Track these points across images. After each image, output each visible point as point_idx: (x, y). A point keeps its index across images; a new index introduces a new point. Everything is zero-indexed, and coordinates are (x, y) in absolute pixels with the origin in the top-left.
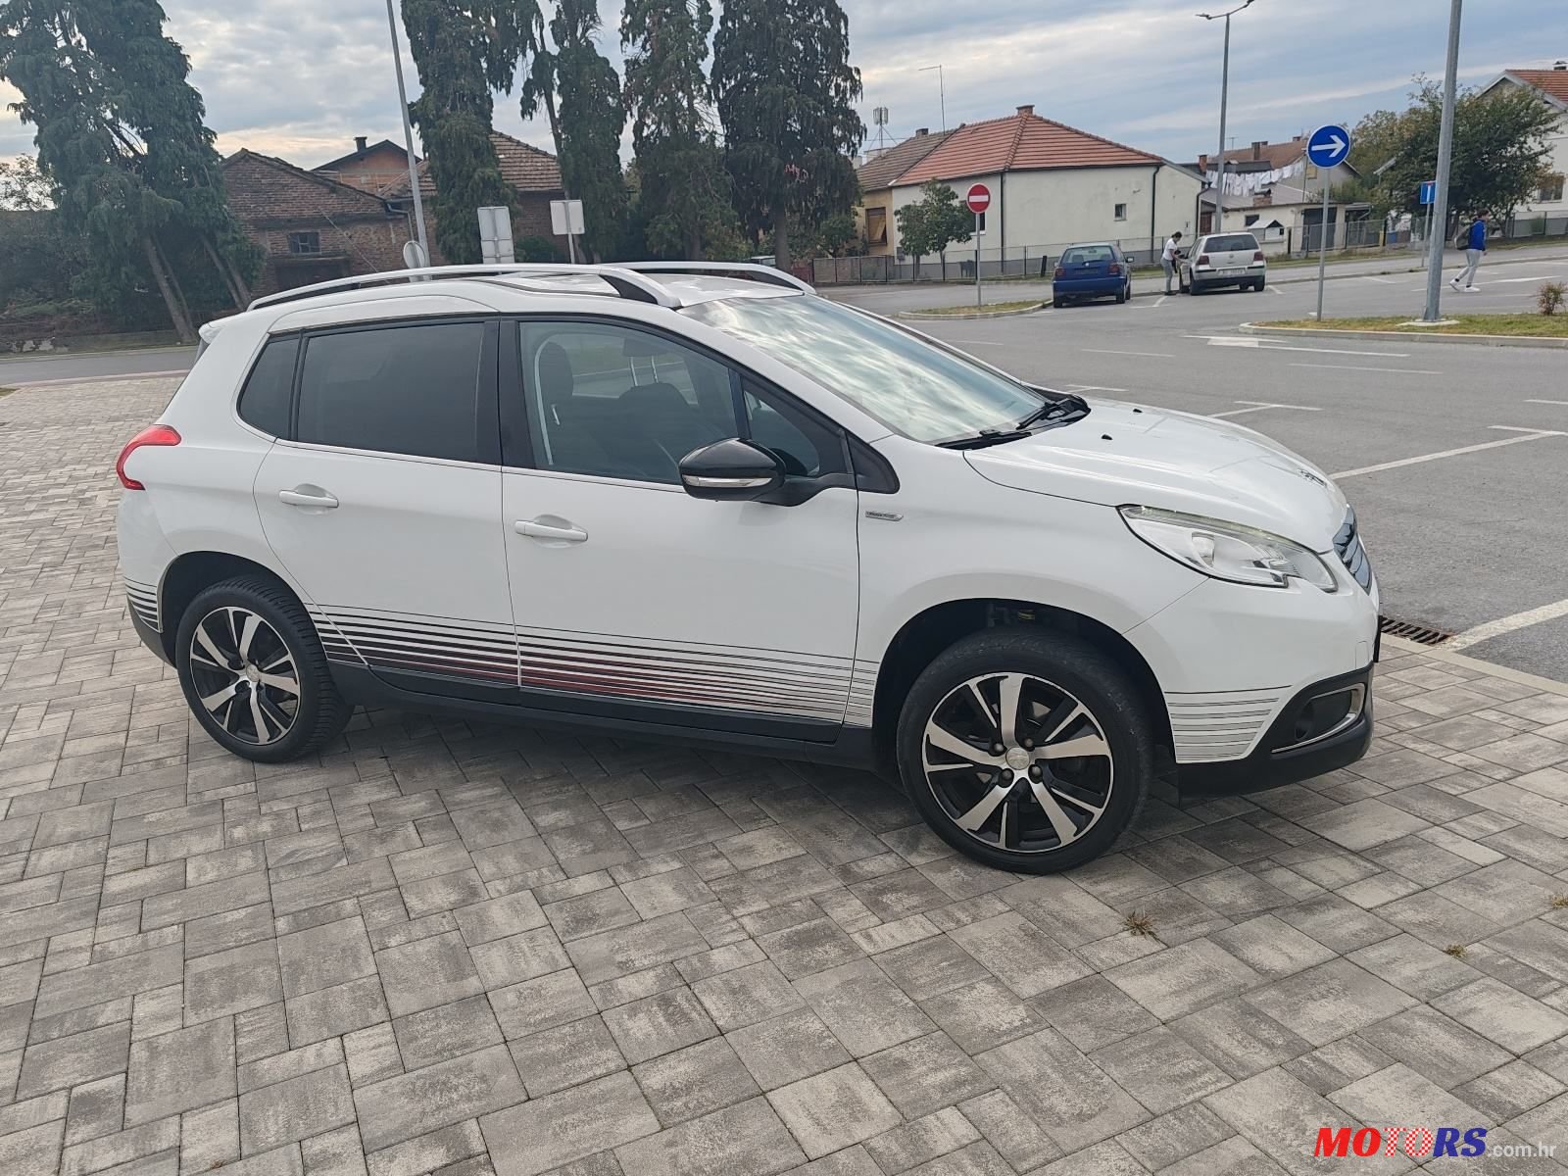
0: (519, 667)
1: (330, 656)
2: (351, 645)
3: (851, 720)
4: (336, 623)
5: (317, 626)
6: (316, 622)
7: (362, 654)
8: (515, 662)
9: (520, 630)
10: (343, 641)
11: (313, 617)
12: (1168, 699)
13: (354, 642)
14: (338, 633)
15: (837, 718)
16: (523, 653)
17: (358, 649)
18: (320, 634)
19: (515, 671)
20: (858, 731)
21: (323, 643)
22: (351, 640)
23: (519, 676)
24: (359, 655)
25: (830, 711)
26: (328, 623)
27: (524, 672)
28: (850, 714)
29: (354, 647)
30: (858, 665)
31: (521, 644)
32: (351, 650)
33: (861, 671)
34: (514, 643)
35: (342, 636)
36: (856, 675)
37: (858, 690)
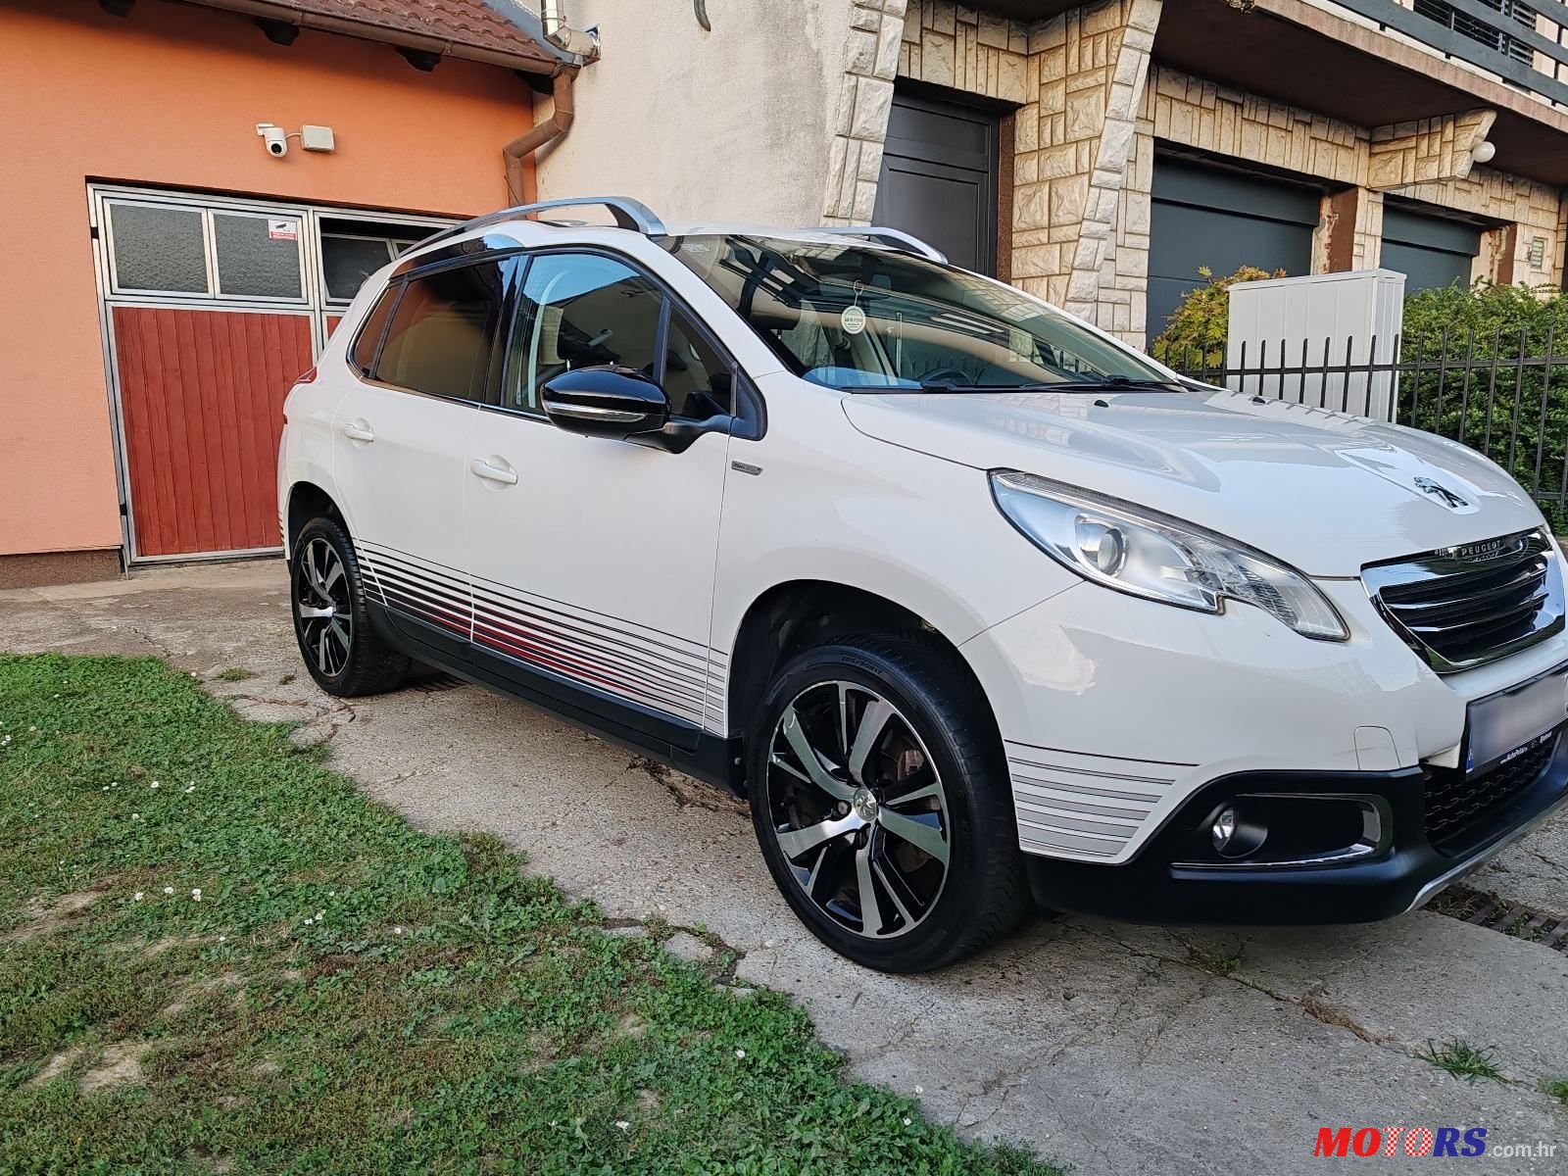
0: (473, 621)
2: (378, 584)
3: (708, 725)
4: (371, 561)
5: (359, 561)
6: (360, 557)
7: (385, 594)
8: (470, 614)
9: (474, 581)
10: (374, 579)
11: (357, 552)
12: (1010, 751)
13: (382, 582)
14: (371, 570)
15: (697, 720)
16: (477, 607)
17: (383, 589)
19: (469, 625)
22: (379, 579)
23: (472, 631)
25: (686, 708)
26: (366, 559)
27: (476, 627)
28: (707, 717)
29: (381, 587)
30: (713, 656)
31: (475, 596)
32: (376, 588)
33: (714, 663)
34: (470, 594)
35: (373, 574)
36: (711, 668)
37: (714, 688)
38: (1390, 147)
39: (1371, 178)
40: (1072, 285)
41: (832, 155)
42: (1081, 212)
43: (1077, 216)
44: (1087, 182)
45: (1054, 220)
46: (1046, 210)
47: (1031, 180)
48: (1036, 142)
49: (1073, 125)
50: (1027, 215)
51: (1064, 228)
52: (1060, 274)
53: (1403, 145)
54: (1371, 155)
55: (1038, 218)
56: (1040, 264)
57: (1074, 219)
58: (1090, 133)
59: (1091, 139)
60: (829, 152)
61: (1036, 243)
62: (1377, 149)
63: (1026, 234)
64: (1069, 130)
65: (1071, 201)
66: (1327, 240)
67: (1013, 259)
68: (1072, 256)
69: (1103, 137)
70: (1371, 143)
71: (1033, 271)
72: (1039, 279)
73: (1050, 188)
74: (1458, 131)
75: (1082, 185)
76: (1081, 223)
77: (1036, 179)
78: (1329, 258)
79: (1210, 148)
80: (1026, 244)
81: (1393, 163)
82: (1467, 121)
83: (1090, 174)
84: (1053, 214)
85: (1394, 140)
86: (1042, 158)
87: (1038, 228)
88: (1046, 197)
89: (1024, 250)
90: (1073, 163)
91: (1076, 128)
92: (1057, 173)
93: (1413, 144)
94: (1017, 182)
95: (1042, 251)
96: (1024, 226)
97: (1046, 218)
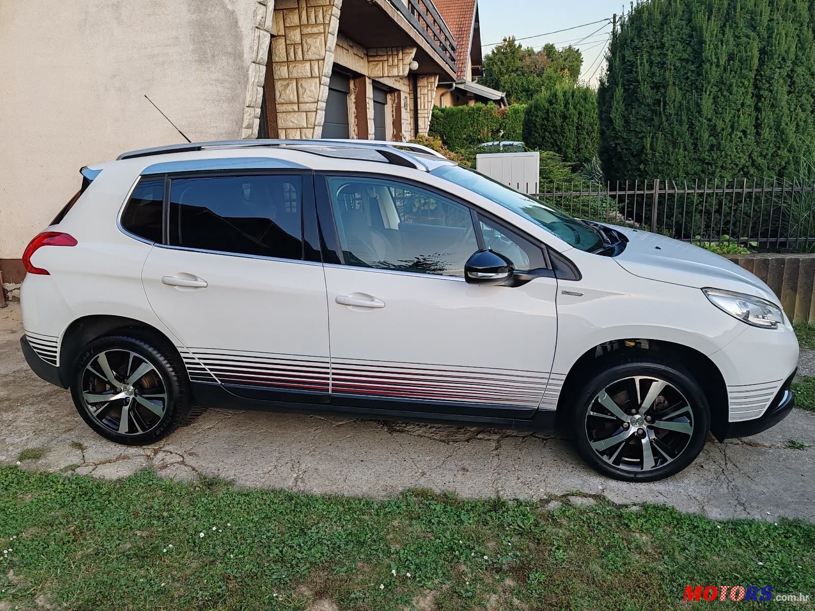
0: (330, 382)
1: (192, 378)
3: (544, 406)
4: (200, 359)
5: (185, 360)
6: (185, 358)
7: (217, 377)
8: (328, 379)
9: (333, 360)
10: (204, 369)
11: (182, 355)
12: (728, 389)
13: (211, 370)
14: (200, 364)
15: (535, 406)
16: (333, 374)
17: (214, 374)
18: (187, 366)
19: (328, 384)
20: (548, 413)
21: (188, 371)
22: (209, 369)
23: (330, 387)
24: (214, 377)
25: (532, 402)
26: (194, 358)
27: (333, 385)
28: (543, 403)
29: (212, 373)
30: (552, 376)
31: (333, 368)
32: (209, 375)
33: (553, 379)
34: (328, 368)
35: (203, 366)
36: (551, 382)
37: (551, 390)
38: (376, 59)
39: (370, 72)
40: (315, 133)
41: (250, 72)
42: (317, 97)
43: (315, 99)
44: (318, 82)
45: (301, 100)
46: (295, 94)
47: (284, 77)
48: (285, 57)
49: (308, 51)
50: (284, 95)
51: (308, 104)
52: (307, 128)
53: (382, 59)
54: (369, 62)
55: (291, 97)
56: (296, 122)
57: (313, 100)
58: (318, 57)
59: (318, 60)
60: (248, 71)
61: (291, 110)
62: (371, 59)
63: (285, 105)
64: (305, 53)
65: (311, 91)
66: (354, 100)
67: (278, 118)
68: (314, 119)
69: (326, 59)
70: (368, 56)
71: (291, 125)
72: (295, 130)
73: (297, 83)
74: (404, 55)
75: (316, 83)
76: (317, 102)
77: (287, 77)
78: (356, 108)
79: (351, 68)
80: (285, 111)
81: (378, 66)
82: (408, 51)
83: (320, 78)
84: (300, 96)
85: (377, 56)
86: (291, 66)
87: (291, 103)
88: (295, 87)
89: (284, 114)
90: (309, 71)
91: (310, 53)
92: (300, 75)
93: (386, 58)
94: (276, 77)
95: (296, 115)
96: (283, 101)
97: (296, 98)
